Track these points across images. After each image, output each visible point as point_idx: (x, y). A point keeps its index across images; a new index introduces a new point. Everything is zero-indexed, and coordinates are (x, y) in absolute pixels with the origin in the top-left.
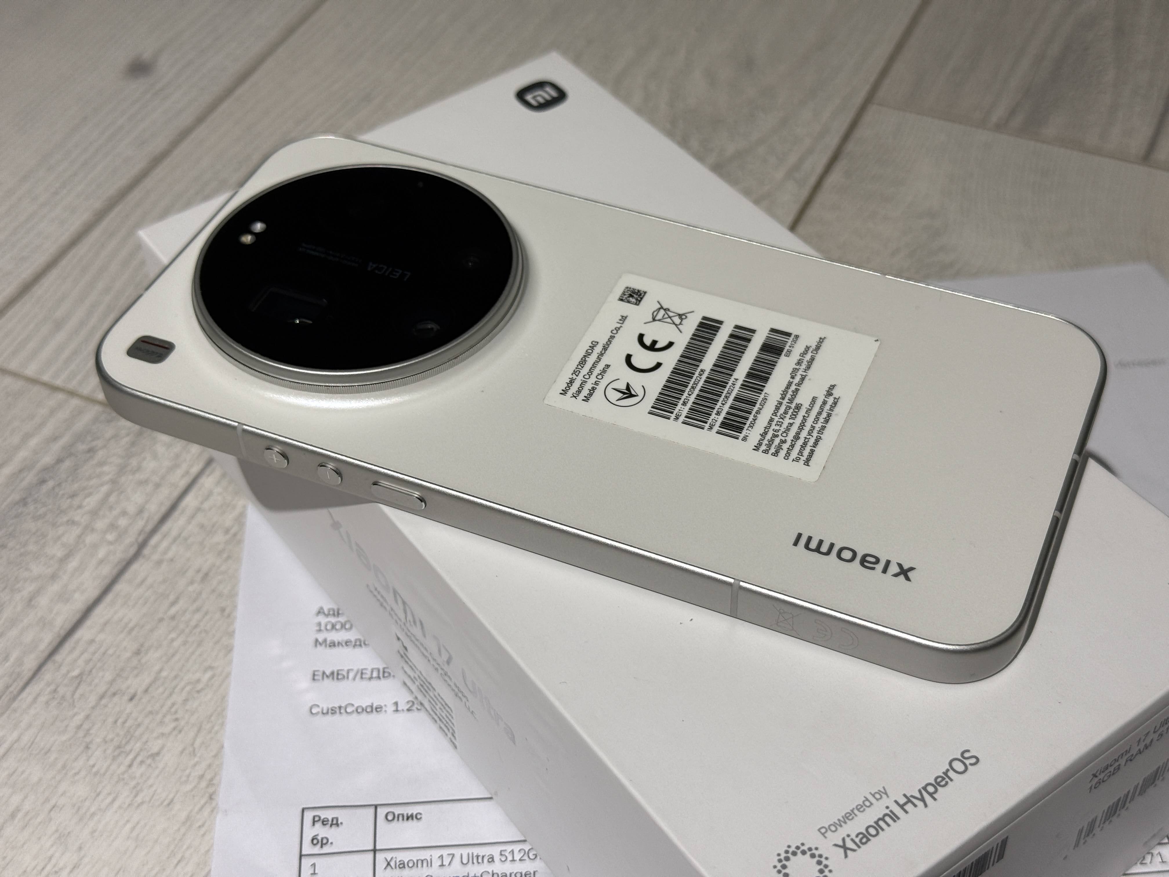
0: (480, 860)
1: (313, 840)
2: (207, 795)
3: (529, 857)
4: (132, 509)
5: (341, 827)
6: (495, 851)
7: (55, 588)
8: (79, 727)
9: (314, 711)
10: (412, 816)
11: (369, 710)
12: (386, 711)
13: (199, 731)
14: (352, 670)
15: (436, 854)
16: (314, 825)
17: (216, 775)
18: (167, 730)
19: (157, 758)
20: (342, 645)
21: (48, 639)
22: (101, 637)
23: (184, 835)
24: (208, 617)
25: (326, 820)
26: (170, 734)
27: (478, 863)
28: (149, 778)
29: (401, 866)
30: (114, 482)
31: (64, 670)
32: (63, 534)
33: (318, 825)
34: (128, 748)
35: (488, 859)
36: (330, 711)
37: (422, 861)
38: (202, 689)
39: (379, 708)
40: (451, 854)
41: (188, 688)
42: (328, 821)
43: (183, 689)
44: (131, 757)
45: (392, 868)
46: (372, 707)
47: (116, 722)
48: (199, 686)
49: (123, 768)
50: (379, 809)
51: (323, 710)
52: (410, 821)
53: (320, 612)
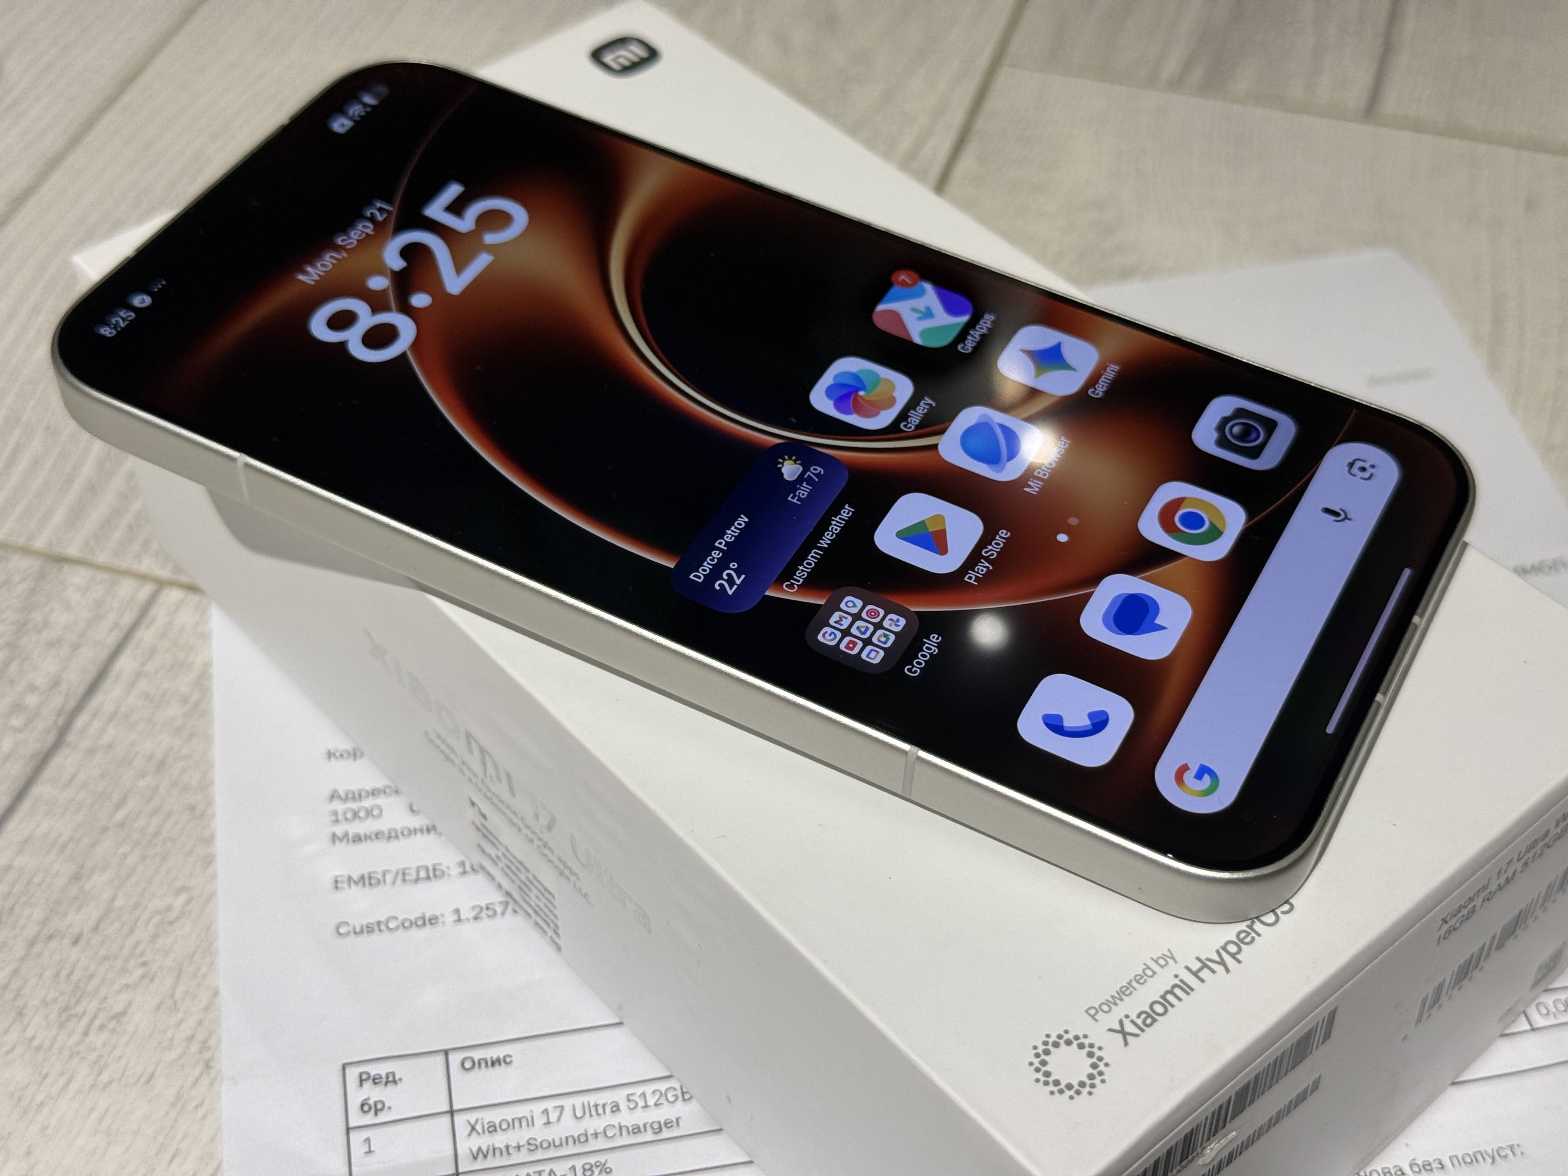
0: (600, 1111)
1: (362, 1105)
2: (202, 1062)
3: (667, 1099)
4: (42, 682)
5: (399, 1085)
6: (620, 1096)
8: (5, 987)
9: (342, 930)
10: (498, 1060)
11: (420, 923)
12: (444, 923)
13: (178, 977)
14: (389, 871)
15: (537, 1108)
16: (361, 1085)
17: (210, 1034)
18: (133, 980)
19: (123, 1019)
20: (370, 839)
22: (20, 861)
23: (176, 1120)
24: (172, 820)
25: (377, 1077)
26: (138, 984)
27: (598, 1114)
28: (115, 1047)
29: (491, 1129)
33: (367, 1085)
34: (79, 1009)
35: (612, 1108)
36: (365, 930)
37: (520, 1120)
38: (176, 919)
39: (433, 919)
40: (559, 1106)
41: (155, 920)
42: (381, 1078)
44: (85, 1020)
45: (479, 1134)
46: (423, 918)
47: (57, 975)
48: (173, 915)
49: (75, 1038)
50: (451, 1057)
51: (354, 928)
52: (497, 1067)
53: (334, 796)
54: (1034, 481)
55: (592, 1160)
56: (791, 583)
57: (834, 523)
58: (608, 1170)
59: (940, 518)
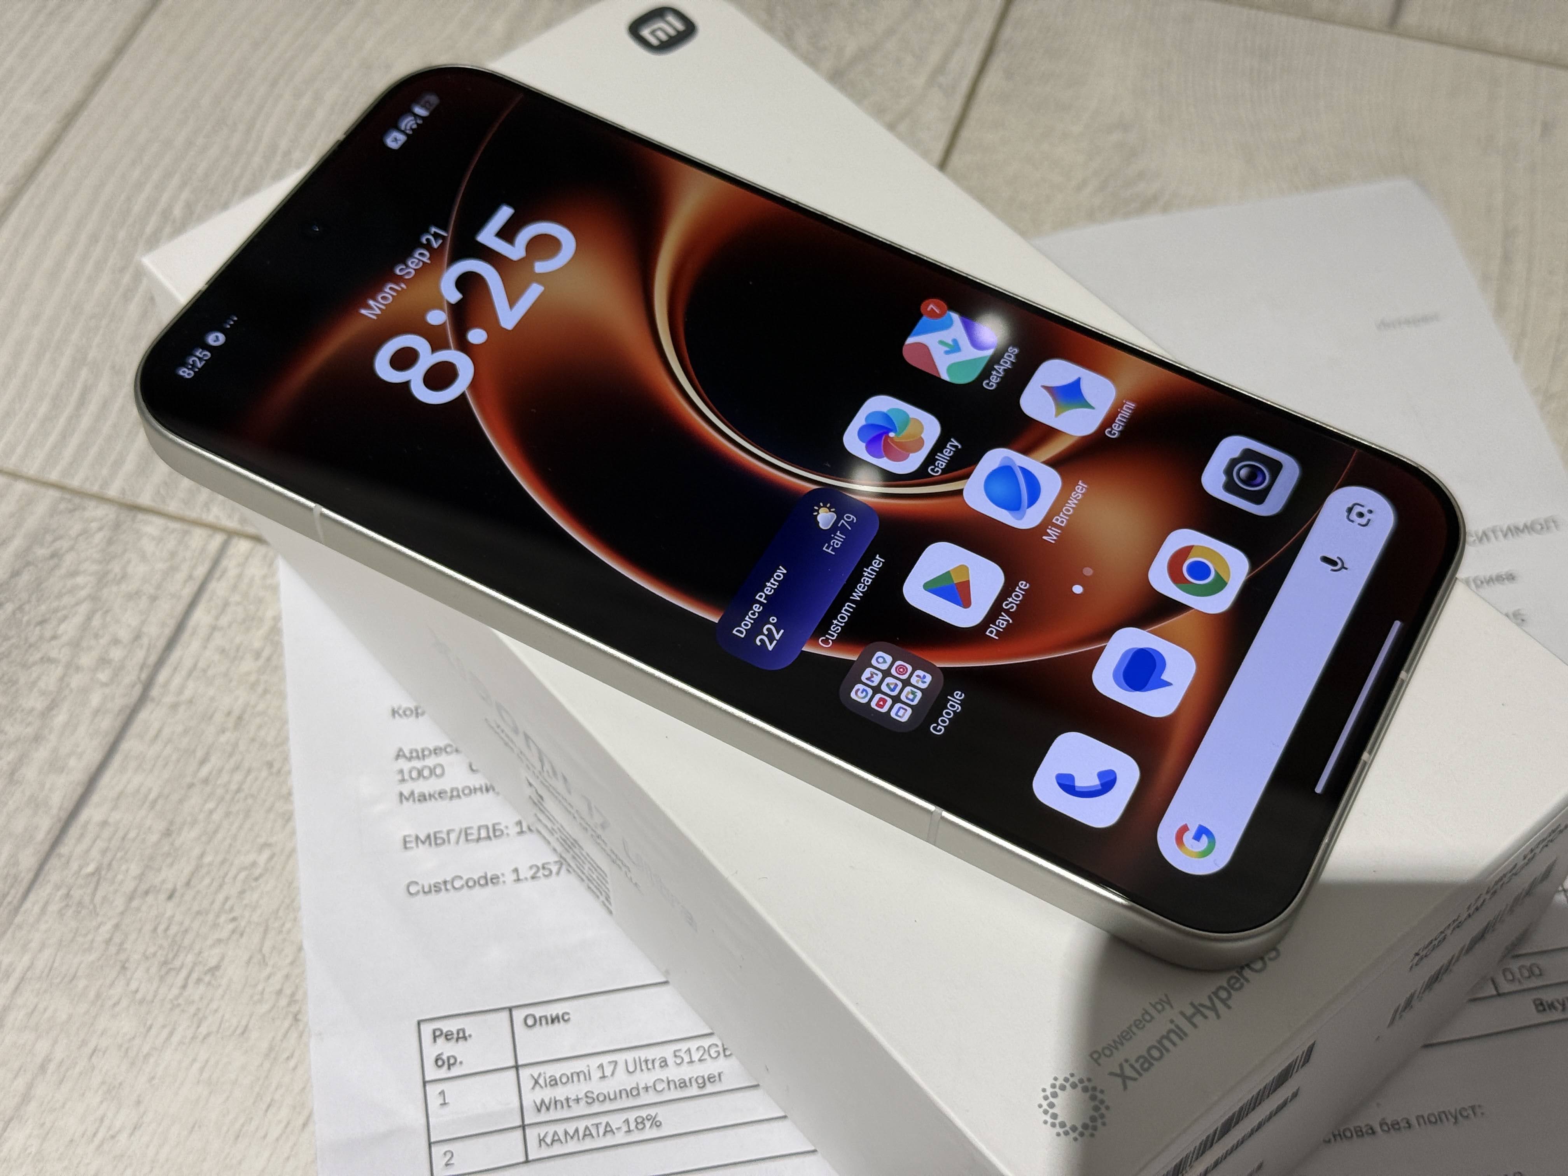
0: (650, 1066)
1: (436, 1061)
2: (290, 1017)
3: (710, 1055)
4: (124, 634)
5: (469, 1041)
6: (667, 1052)
7: (42, 754)
8: (108, 942)
9: (413, 890)
10: (557, 1017)
11: (482, 882)
12: (504, 882)
13: (266, 932)
14: (453, 830)
15: (594, 1062)
16: (435, 1041)
17: (297, 988)
18: (224, 934)
19: (217, 973)
20: (436, 799)
21: (45, 825)
22: (116, 816)
23: (269, 1071)
24: (251, 777)
25: (450, 1033)
26: (229, 938)
27: (648, 1069)
28: (211, 1000)
29: (553, 1083)
30: (94, 598)
31: (74, 866)
32: (39, 678)
33: (441, 1041)
34: (177, 963)
35: (660, 1063)
36: (433, 889)
37: (578, 1074)
38: (261, 875)
39: (494, 878)
40: (613, 1062)
41: (242, 875)
42: (452, 1034)
43: (235, 878)
44: (184, 973)
45: (541, 1087)
46: (485, 878)
47: (155, 929)
48: (257, 872)
49: (175, 991)
50: (515, 1013)
51: (423, 887)
52: (556, 1025)
53: (400, 755)
54: (1053, 528)
55: (644, 1113)
56: (827, 638)
57: (866, 574)
58: (658, 1124)
59: (963, 569)
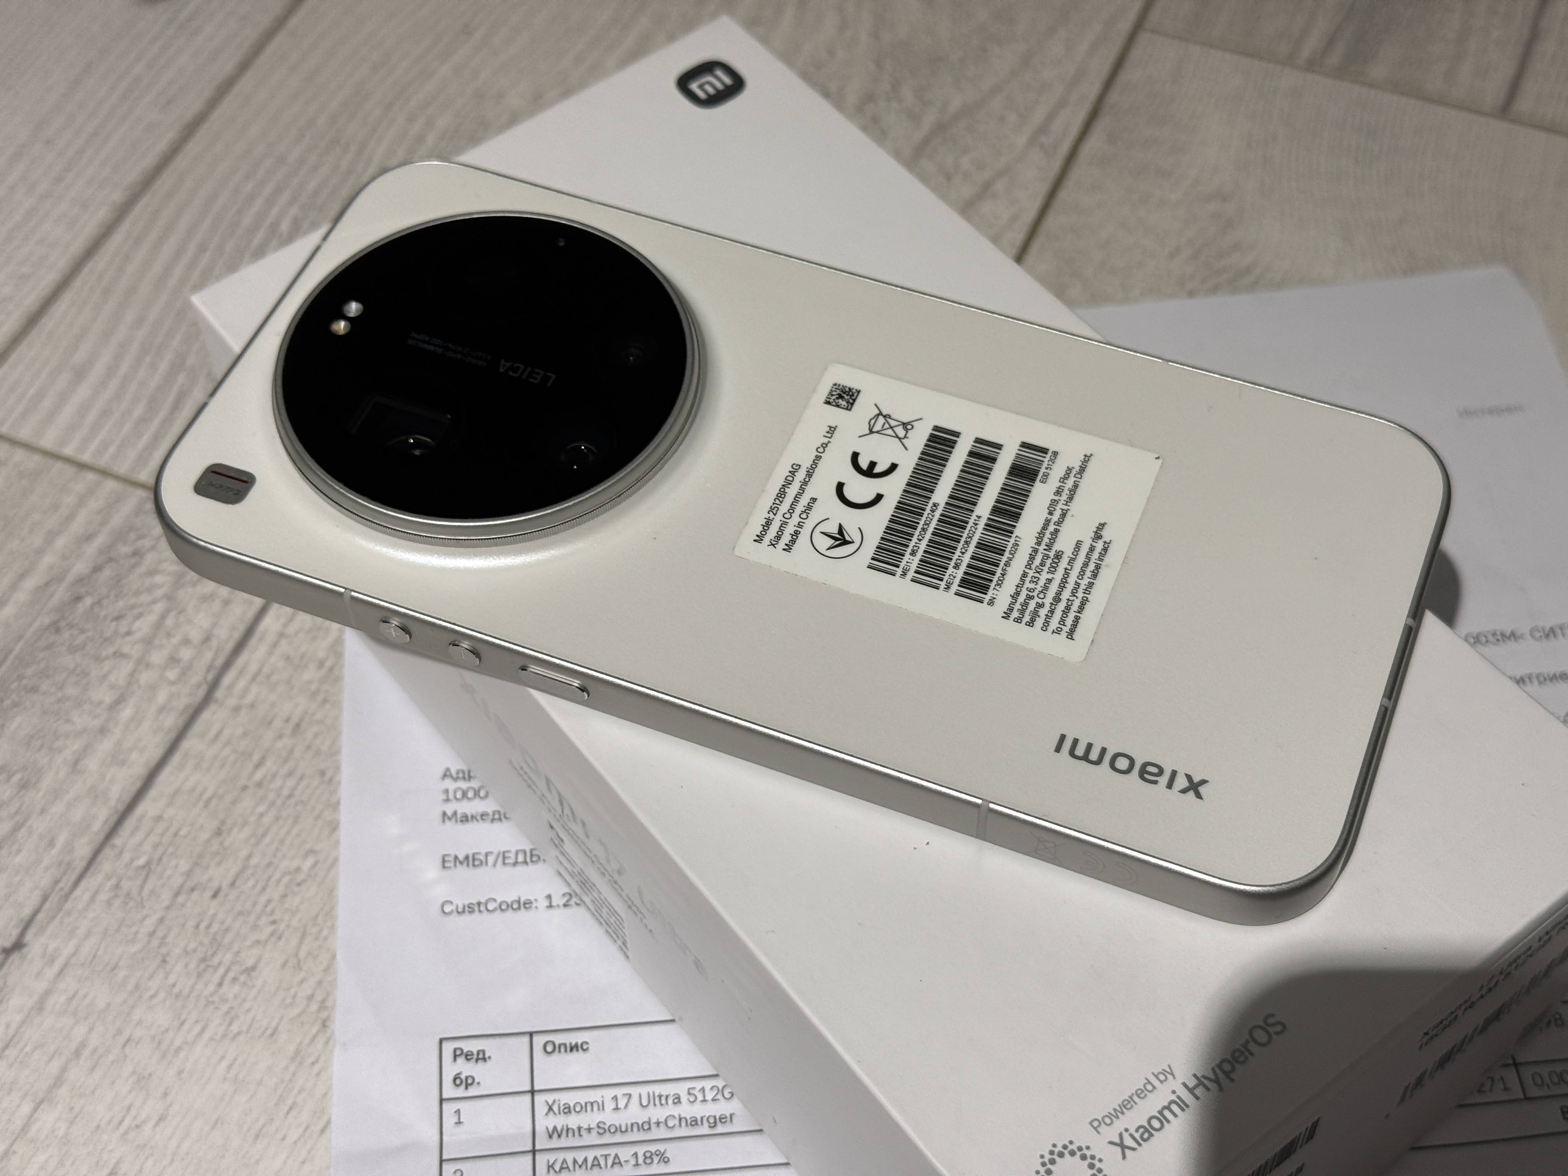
0: (663, 1102)
1: (455, 1079)
2: (319, 1022)
3: (723, 1096)
4: (196, 635)
5: (489, 1062)
6: (681, 1089)
7: (105, 746)
8: (152, 934)
9: (447, 909)
10: (576, 1046)
11: (515, 906)
12: (536, 908)
13: (303, 937)
14: (491, 853)
15: (609, 1093)
16: (455, 1060)
17: (328, 994)
18: (263, 936)
19: (253, 974)
20: (477, 820)
21: (102, 815)
22: (170, 812)
23: (294, 1074)
24: (304, 783)
25: (469, 1053)
26: (266, 941)
27: (662, 1105)
28: (244, 1000)
29: (566, 1111)
30: (169, 597)
31: (126, 857)
32: (109, 672)
33: (461, 1060)
34: (216, 960)
35: (674, 1100)
36: (467, 909)
37: (592, 1104)
38: (303, 881)
39: (527, 903)
40: (626, 1094)
41: (286, 879)
42: (473, 1054)
43: (279, 881)
44: (220, 972)
45: (555, 1114)
46: (519, 902)
47: (197, 926)
48: (301, 877)
49: (211, 988)
50: (536, 1038)
51: (457, 908)
52: (575, 1053)
53: (446, 775)
55: (653, 1148)
58: (666, 1160)
